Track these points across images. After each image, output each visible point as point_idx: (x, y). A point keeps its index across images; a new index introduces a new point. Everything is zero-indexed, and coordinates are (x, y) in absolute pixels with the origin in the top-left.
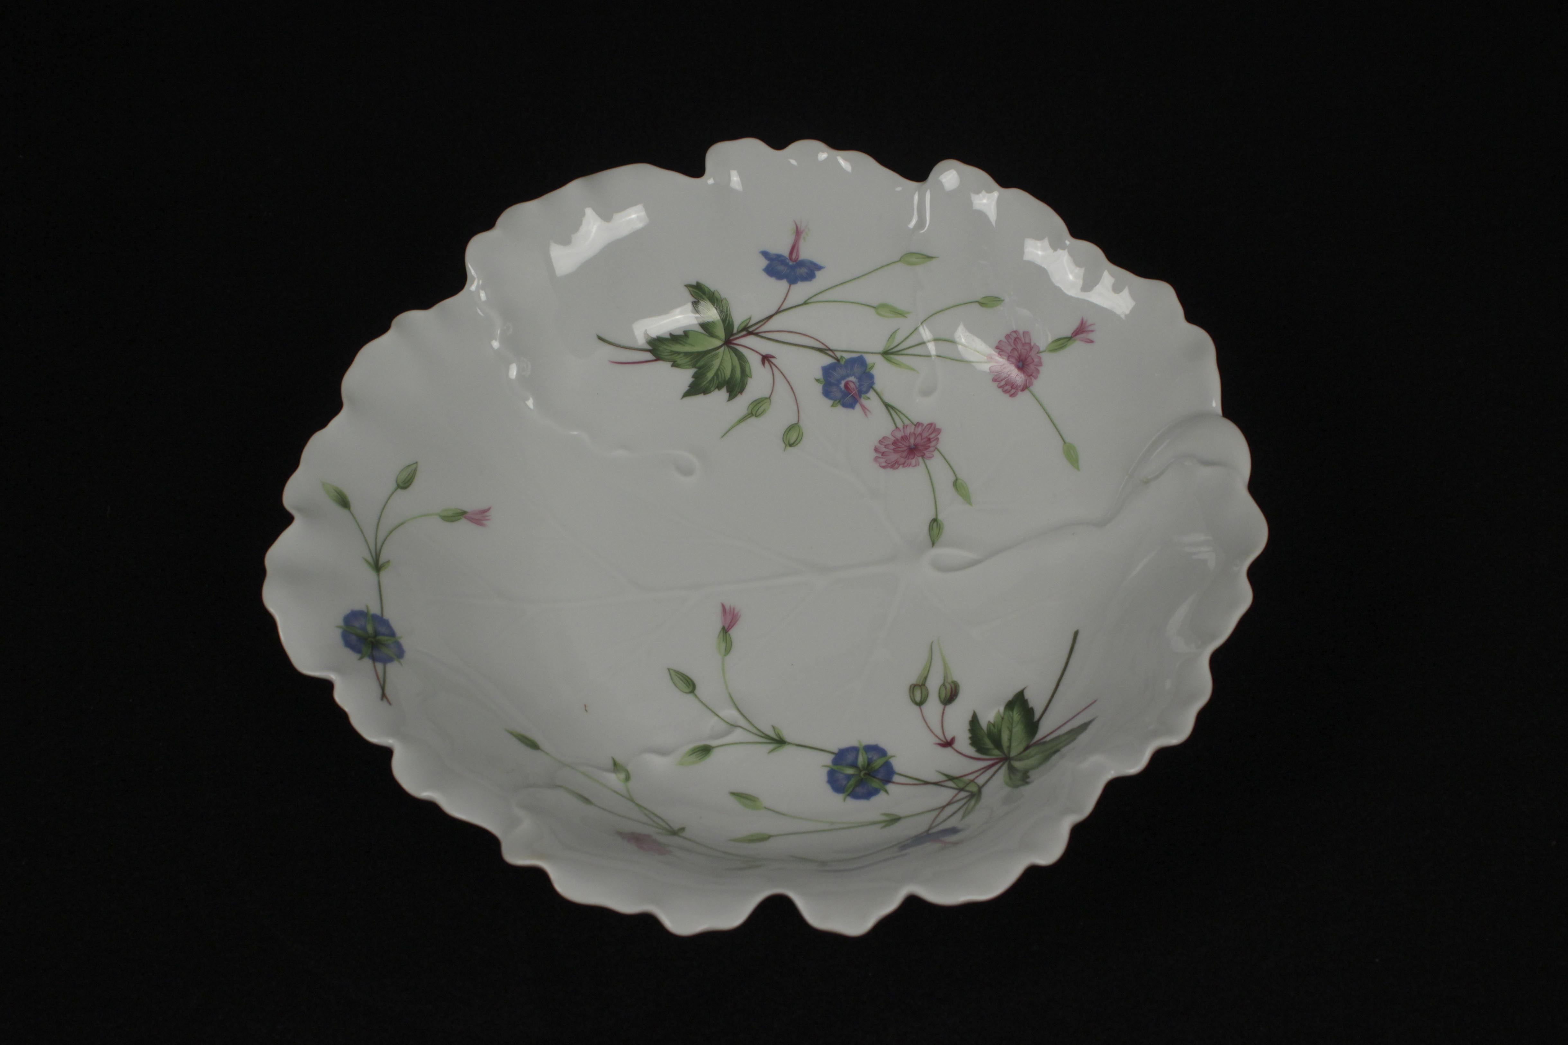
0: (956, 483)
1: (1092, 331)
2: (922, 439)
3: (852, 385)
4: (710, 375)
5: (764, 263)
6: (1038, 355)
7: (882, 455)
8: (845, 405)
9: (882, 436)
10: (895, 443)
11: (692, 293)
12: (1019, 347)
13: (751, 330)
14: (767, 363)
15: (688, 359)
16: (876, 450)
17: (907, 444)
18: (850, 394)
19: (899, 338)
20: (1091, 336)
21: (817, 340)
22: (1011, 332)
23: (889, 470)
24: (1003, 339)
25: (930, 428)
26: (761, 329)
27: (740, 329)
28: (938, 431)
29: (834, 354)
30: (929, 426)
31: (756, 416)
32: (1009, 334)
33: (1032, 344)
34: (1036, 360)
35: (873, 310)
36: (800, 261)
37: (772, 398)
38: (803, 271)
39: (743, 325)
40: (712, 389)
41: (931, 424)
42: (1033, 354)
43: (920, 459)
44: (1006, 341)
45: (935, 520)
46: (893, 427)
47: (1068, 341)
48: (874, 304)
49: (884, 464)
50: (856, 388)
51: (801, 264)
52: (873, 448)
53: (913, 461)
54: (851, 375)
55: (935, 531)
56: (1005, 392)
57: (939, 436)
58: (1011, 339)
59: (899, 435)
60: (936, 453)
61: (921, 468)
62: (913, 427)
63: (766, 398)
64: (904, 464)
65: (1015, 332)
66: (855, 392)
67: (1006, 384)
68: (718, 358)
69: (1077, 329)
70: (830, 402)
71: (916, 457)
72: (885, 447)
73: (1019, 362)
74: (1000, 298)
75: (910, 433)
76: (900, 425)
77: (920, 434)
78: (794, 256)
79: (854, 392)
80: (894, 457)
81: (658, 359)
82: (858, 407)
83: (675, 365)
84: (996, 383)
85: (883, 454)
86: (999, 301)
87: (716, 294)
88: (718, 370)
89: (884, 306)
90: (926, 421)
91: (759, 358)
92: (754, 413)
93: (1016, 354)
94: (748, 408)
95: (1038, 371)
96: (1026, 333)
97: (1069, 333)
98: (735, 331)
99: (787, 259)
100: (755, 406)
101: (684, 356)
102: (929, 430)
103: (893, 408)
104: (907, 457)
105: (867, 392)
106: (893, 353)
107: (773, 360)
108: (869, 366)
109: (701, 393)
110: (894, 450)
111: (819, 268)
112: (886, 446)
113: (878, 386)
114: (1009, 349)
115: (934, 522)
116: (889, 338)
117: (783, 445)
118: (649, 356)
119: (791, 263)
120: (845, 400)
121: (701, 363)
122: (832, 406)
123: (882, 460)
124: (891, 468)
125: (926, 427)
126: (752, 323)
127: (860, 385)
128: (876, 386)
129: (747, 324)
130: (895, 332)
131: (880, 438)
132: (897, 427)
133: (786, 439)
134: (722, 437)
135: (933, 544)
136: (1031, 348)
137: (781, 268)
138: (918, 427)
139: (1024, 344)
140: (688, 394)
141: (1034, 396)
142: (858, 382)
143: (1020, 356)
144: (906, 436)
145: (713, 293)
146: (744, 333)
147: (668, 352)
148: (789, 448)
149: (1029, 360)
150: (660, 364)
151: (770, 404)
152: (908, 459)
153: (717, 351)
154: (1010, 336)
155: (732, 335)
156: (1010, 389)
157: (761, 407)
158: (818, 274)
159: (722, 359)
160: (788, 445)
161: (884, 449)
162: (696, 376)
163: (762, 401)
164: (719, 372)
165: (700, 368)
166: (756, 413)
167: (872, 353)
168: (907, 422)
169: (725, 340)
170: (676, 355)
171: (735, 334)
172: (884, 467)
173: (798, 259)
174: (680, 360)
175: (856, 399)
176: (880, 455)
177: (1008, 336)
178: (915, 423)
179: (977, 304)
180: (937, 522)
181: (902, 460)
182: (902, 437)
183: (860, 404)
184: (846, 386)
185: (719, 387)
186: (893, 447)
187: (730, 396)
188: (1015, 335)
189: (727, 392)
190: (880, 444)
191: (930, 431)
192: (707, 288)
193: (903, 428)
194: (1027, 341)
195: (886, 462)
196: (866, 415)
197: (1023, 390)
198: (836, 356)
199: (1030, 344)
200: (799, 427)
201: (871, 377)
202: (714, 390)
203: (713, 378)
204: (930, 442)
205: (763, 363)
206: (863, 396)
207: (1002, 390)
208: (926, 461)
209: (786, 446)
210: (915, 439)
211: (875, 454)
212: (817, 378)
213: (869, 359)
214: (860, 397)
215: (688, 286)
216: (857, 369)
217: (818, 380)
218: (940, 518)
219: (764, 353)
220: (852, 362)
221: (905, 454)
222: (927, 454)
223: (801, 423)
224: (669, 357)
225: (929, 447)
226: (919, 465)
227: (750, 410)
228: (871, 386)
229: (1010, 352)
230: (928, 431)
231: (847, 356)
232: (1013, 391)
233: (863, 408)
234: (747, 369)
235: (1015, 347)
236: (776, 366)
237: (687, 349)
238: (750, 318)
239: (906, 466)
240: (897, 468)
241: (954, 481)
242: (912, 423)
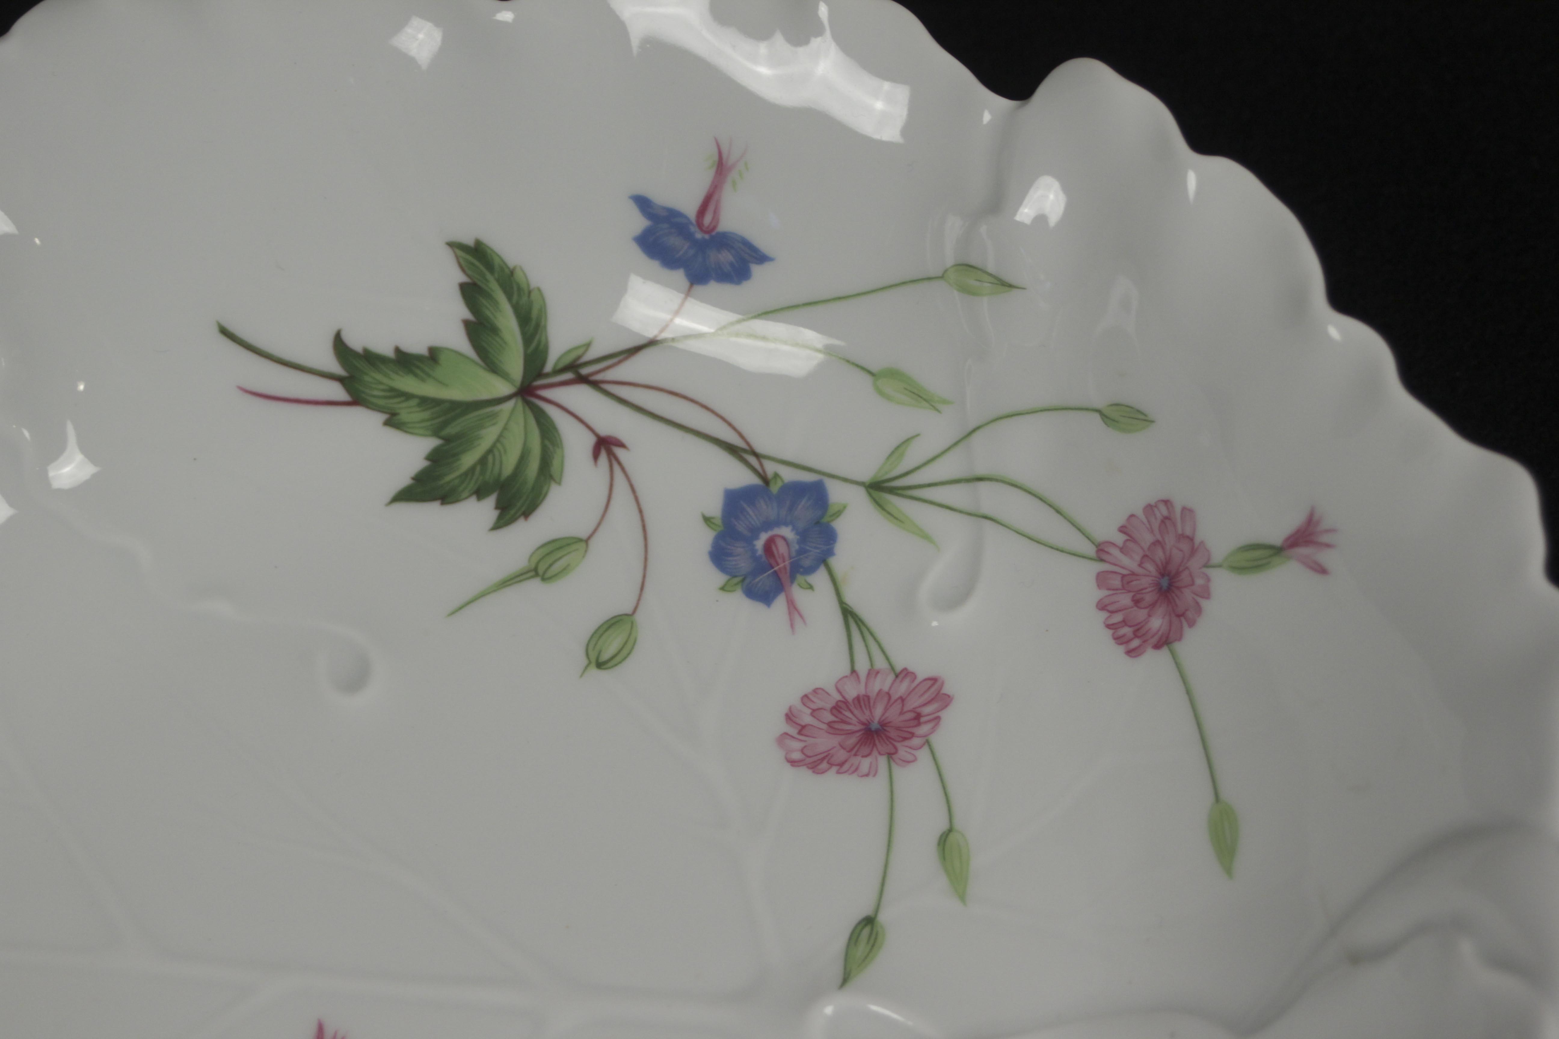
0: (945, 841)
1: (1328, 546)
2: (902, 713)
3: (781, 548)
4: (468, 460)
5: (639, 223)
6: (1205, 570)
7: (800, 733)
8: (751, 593)
9: (814, 687)
10: (836, 709)
11: (461, 261)
12: (1170, 540)
13: (584, 371)
14: (603, 457)
15: (426, 415)
16: (790, 717)
17: (863, 718)
18: (773, 568)
19: (913, 456)
20: (1325, 557)
21: (730, 424)
22: (1159, 501)
23: (804, 774)
24: (1140, 513)
25: (930, 688)
26: (610, 375)
27: (561, 365)
28: (943, 700)
29: (761, 465)
30: (930, 683)
31: (544, 579)
32: (1153, 503)
33: (1197, 541)
34: (1199, 581)
35: (868, 379)
36: (718, 233)
37: (592, 542)
38: (726, 257)
39: (567, 360)
40: (464, 495)
41: (934, 680)
42: (1194, 564)
43: (883, 761)
44: (1145, 520)
45: (869, 921)
46: (847, 671)
47: (1271, 556)
48: (874, 368)
49: (797, 756)
50: (790, 558)
51: (724, 241)
52: (785, 710)
53: (865, 764)
54: (786, 524)
55: (861, 949)
56: (1119, 640)
57: (944, 715)
58: (1156, 518)
59: (852, 691)
60: (923, 755)
61: (877, 786)
62: (892, 677)
63: (580, 540)
64: (841, 765)
65: (1166, 502)
66: (785, 567)
67: (1124, 623)
68: (494, 424)
69: (1298, 531)
70: (721, 578)
71: (875, 753)
72: (812, 715)
73: (1163, 575)
74: (1145, 415)
75: (880, 691)
76: (862, 666)
77: (902, 699)
78: (707, 220)
79: (781, 565)
80: (825, 742)
81: (357, 400)
82: (780, 603)
83: (393, 422)
84: (1104, 615)
85: (802, 729)
86: (1145, 420)
87: (518, 275)
88: (490, 451)
89: (893, 374)
90: (923, 672)
91: (591, 440)
92: (541, 570)
93: (1159, 555)
94: (531, 556)
95: (1199, 610)
96: (1187, 511)
97: (1277, 537)
98: (549, 367)
99: (691, 223)
100: (548, 554)
101: (419, 405)
102: (925, 692)
103: (860, 622)
104: (853, 751)
105: (810, 570)
106: (893, 491)
107: (619, 452)
108: (831, 511)
109: (432, 499)
110: (830, 724)
111: (762, 258)
112: (814, 712)
113: (840, 561)
114: (1147, 538)
115: (866, 925)
116: (893, 453)
117: (586, 662)
118: (337, 391)
119: (699, 235)
120: (757, 580)
121: (452, 430)
122: (723, 589)
123: (797, 745)
124: (809, 768)
125: (921, 683)
126: (591, 355)
127: (801, 552)
128: (833, 562)
129: (579, 357)
130: (907, 441)
131: (808, 689)
132: (853, 671)
133: (594, 648)
134: (453, 613)
135: (845, 980)
136: (1193, 551)
137: (674, 241)
138: (901, 681)
139: (1182, 537)
140: (406, 495)
141: (1178, 665)
142: (799, 542)
143: (1168, 561)
144: (868, 697)
145: (512, 273)
146: (569, 376)
147: (383, 390)
148: (594, 671)
149: (1185, 576)
150: (359, 414)
151: (584, 557)
152: (855, 755)
153: (497, 408)
154: (1156, 510)
155: (540, 375)
156: (1131, 635)
157: (560, 558)
158: (757, 270)
159: (505, 428)
160: (593, 664)
161: (807, 719)
162: (436, 458)
163: (568, 545)
164: (490, 458)
165: (448, 440)
166: (545, 572)
167: (845, 480)
168: (880, 663)
169: (523, 382)
170: (402, 399)
171: (547, 375)
172: (793, 763)
173: (714, 228)
174: (409, 413)
175: (782, 584)
176: (793, 731)
177: (1149, 509)
178: (898, 668)
179: (1097, 416)
180: (872, 930)
181: (842, 755)
182: (858, 699)
183: (787, 597)
184: (769, 547)
185: (480, 493)
186: (829, 717)
187: (500, 518)
188: (1164, 511)
189: (497, 508)
190: (804, 704)
191: (926, 697)
192: (498, 255)
193: (869, 674)
194: (1188, 532)
195: (802, 751)
196: (792, 626)
197: (1157, 646)
198: (764, 471)
199: (1191, 539)
200: (632, 623)
201: (829, 537)
202: (466, 498)
203: (472, 469)
204: (919, 724)
205: (596, 455)
206: (800, 578)
207: (1113, 634)
208: (895, 768)
209: (590, 663)
210: (886, 709)
211: (783, 727)
212: (708, 514)
213: (837, 493)
214: (793, 579)
215: (454, 245)
216: (804, 511)
217: (707, 520)
218: (883, 918)
219: (604, 431)
220: (798, 490)
221: (852, 741)
222: (903, 752)
223: (639, 617)
224: (381, 402)
225: (913, 735)
226: (875, 775)
227: (535, 560)
228: (823, 560)
229: (1149, 549)
230: (922, 695)
231: (789, 475)
232: (1136, 643)
233: (792, 606)
234: (556, 463)
235: (1160, 539)
236: (623, 469)
237: (429, 390)
238: (588, 345)
239: (845, 772)
240: (823, 772)
241: (944, 833)
242: (892, 668)
